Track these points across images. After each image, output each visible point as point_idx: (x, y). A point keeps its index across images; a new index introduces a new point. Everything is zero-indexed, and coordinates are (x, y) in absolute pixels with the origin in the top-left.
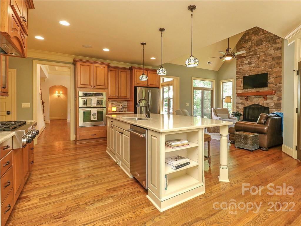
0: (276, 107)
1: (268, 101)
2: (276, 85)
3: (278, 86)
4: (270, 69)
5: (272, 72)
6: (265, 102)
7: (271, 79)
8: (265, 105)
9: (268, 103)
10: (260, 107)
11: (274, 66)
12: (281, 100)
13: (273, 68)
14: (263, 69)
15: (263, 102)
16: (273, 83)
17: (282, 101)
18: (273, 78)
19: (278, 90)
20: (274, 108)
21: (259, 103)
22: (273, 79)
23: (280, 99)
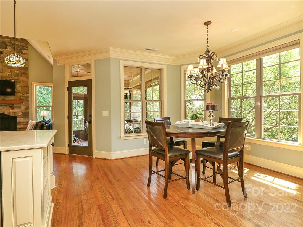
0: (24, 116)
1: (15, 110)
2: (23, 94)
3: (25, 95)
4: (17, 78)
5: (18, 81)
6: (11, 111)
7: (18, 88)
8: (11, 115)
9: (15, 113)
10: (5, 116)
11: (21, 75)
12: (29, 109)
13: (20, 77)
14: (8, 76)
15: (9, 111)
16: (19, 92)
18: (20, 87)
19: (26, 99)
20: (21, 117)
21: (4, 112)
22: (20, 88)
23: (27, 108)
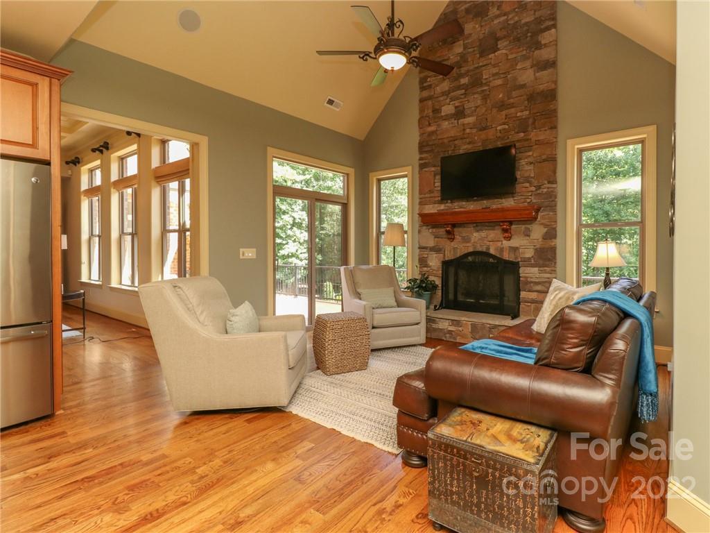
0: (541, 262)
1: (515, 242)
2: (539, 187)
3: (545, 190)
4: (522, 134)
5: (526, 144)
6: (506, 244)
7: (525, 168)
8: (506, 256)
9: (515, 249)
10: (491, 260)
11: (534, 123)
12: (555, 237)
13: (530, 129)
14: (499, 134)
15: (499, 244)
16: (528, 182)
17: (558, 242)
18: (531, 163)
19: (546, 204)
20: (533, 266)
21: (488, 249)
22: (531, 167)
23: (551, 234)
